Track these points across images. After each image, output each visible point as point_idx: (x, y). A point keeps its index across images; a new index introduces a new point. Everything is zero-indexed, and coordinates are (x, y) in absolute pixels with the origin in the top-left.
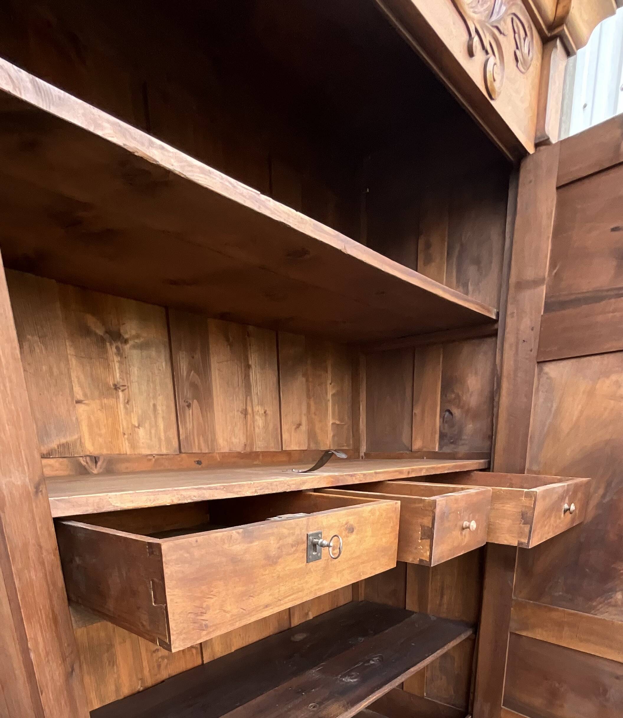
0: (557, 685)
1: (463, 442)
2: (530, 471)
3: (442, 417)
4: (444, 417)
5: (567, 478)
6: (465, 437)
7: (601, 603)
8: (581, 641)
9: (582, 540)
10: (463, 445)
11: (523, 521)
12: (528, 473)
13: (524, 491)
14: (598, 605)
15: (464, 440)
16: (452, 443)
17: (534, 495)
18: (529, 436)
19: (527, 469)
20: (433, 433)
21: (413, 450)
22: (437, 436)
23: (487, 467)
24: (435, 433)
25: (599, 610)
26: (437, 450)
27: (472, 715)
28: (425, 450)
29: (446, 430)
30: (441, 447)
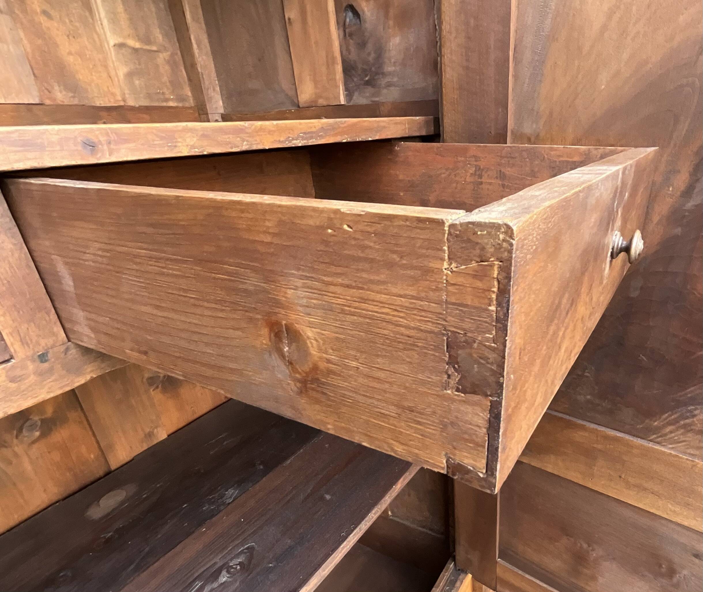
0: (585, 546)
1: (388, 79)
2: (519, 137)
3: (342, 25)
4: (345, 24)
5: (602, 150)
6: (389, 68)
7: (669, 424)
8: (629, 486)
9: (634, 294)
10: (389, 85)
11: (457, 377)
12: (513, 142)
13: (440, 223)
14: (664, 426)
15: (390, 73)
16: (368, 83)
17: (498, 247)
18: (512, 46)
19: (512, 132)
20: (330, 62)
21: (301, 106)
22: (339, 68)
23: (431, 131)
24: (334, 62)
25: (666, 435)
26: (343, 103)
27: (454, 560)
28: (322, 102)
29: (353, 56)
30: (349, 94)
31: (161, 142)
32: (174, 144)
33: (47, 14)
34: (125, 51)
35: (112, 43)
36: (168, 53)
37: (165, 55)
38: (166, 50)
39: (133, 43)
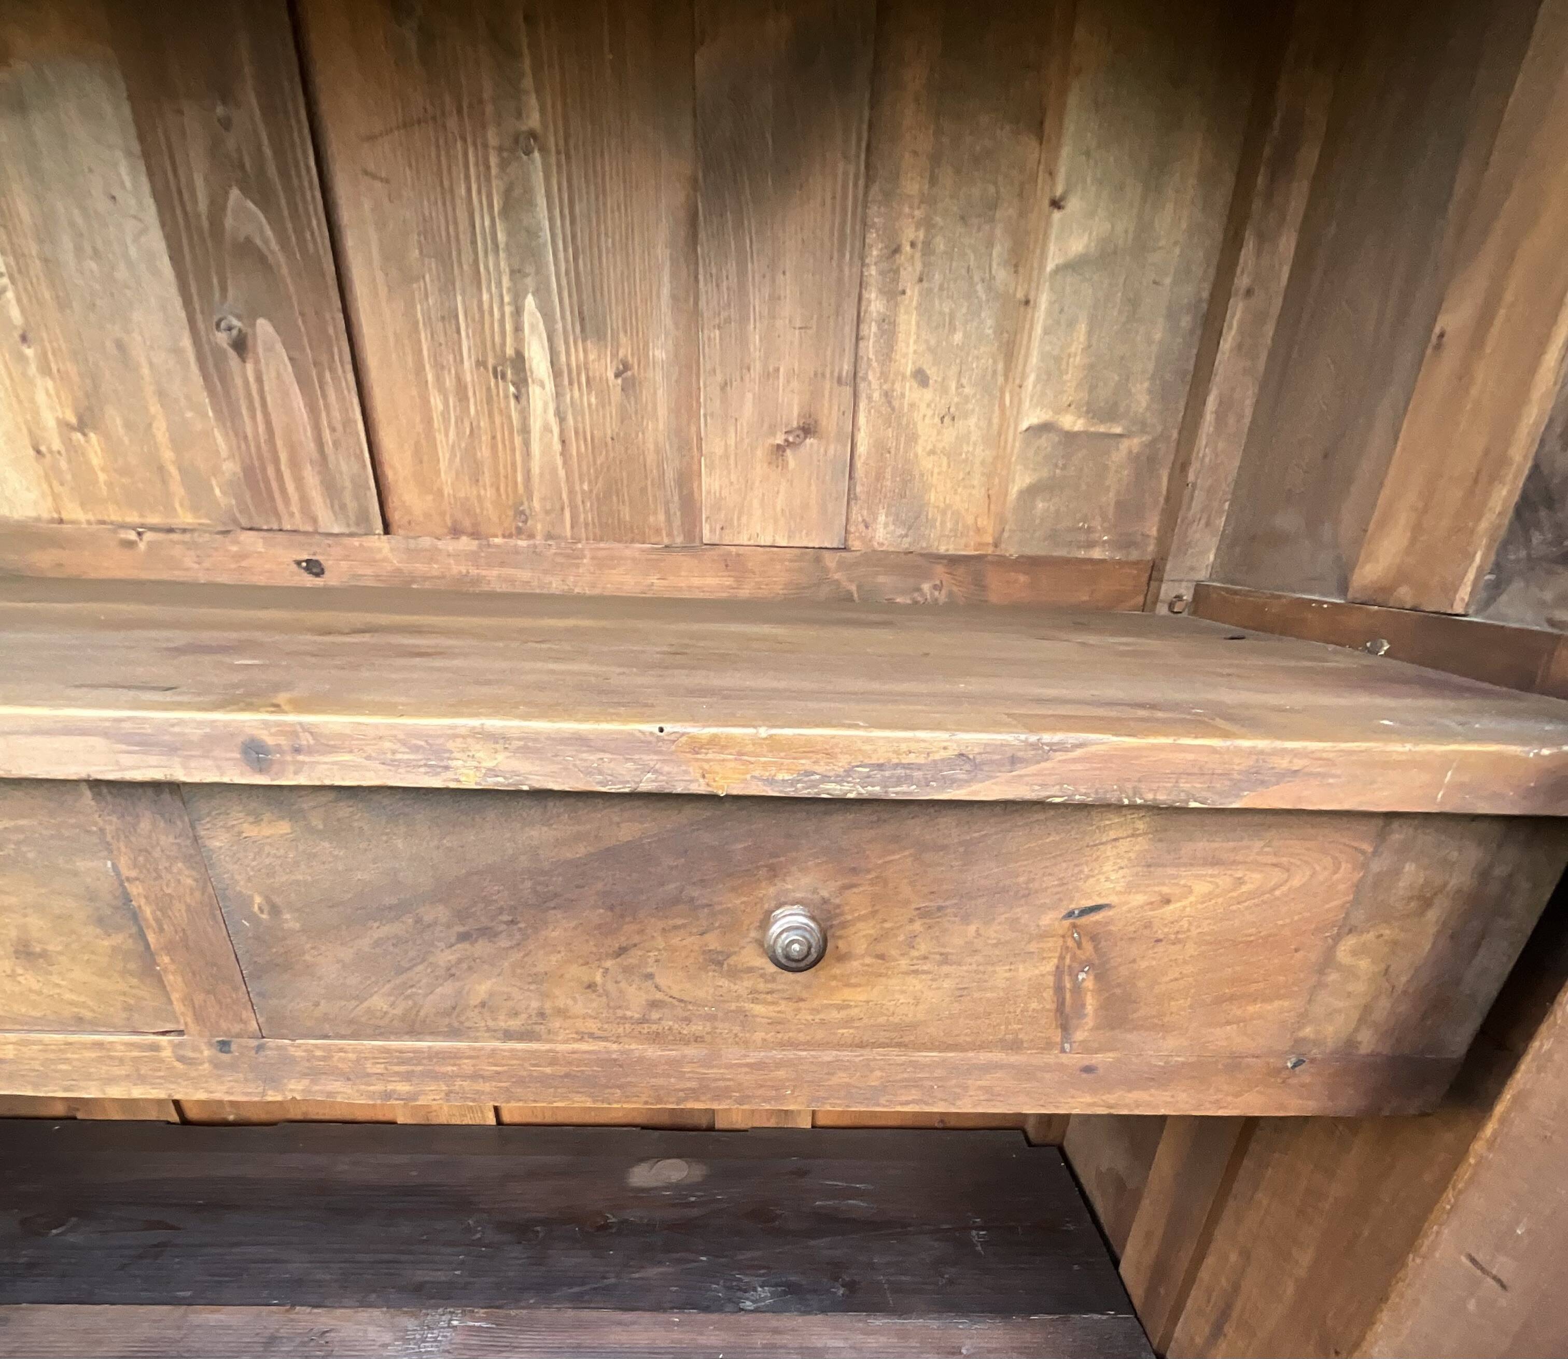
28: (1402, 595)
31: (412, 757)
32: (445, 763)
33: (921, 377)
34: (1045, 442)
35: (1024, 425)
36: (1146, 438)
37: (1135, 443)
38: (1143, 431)
39: (1072, 422)
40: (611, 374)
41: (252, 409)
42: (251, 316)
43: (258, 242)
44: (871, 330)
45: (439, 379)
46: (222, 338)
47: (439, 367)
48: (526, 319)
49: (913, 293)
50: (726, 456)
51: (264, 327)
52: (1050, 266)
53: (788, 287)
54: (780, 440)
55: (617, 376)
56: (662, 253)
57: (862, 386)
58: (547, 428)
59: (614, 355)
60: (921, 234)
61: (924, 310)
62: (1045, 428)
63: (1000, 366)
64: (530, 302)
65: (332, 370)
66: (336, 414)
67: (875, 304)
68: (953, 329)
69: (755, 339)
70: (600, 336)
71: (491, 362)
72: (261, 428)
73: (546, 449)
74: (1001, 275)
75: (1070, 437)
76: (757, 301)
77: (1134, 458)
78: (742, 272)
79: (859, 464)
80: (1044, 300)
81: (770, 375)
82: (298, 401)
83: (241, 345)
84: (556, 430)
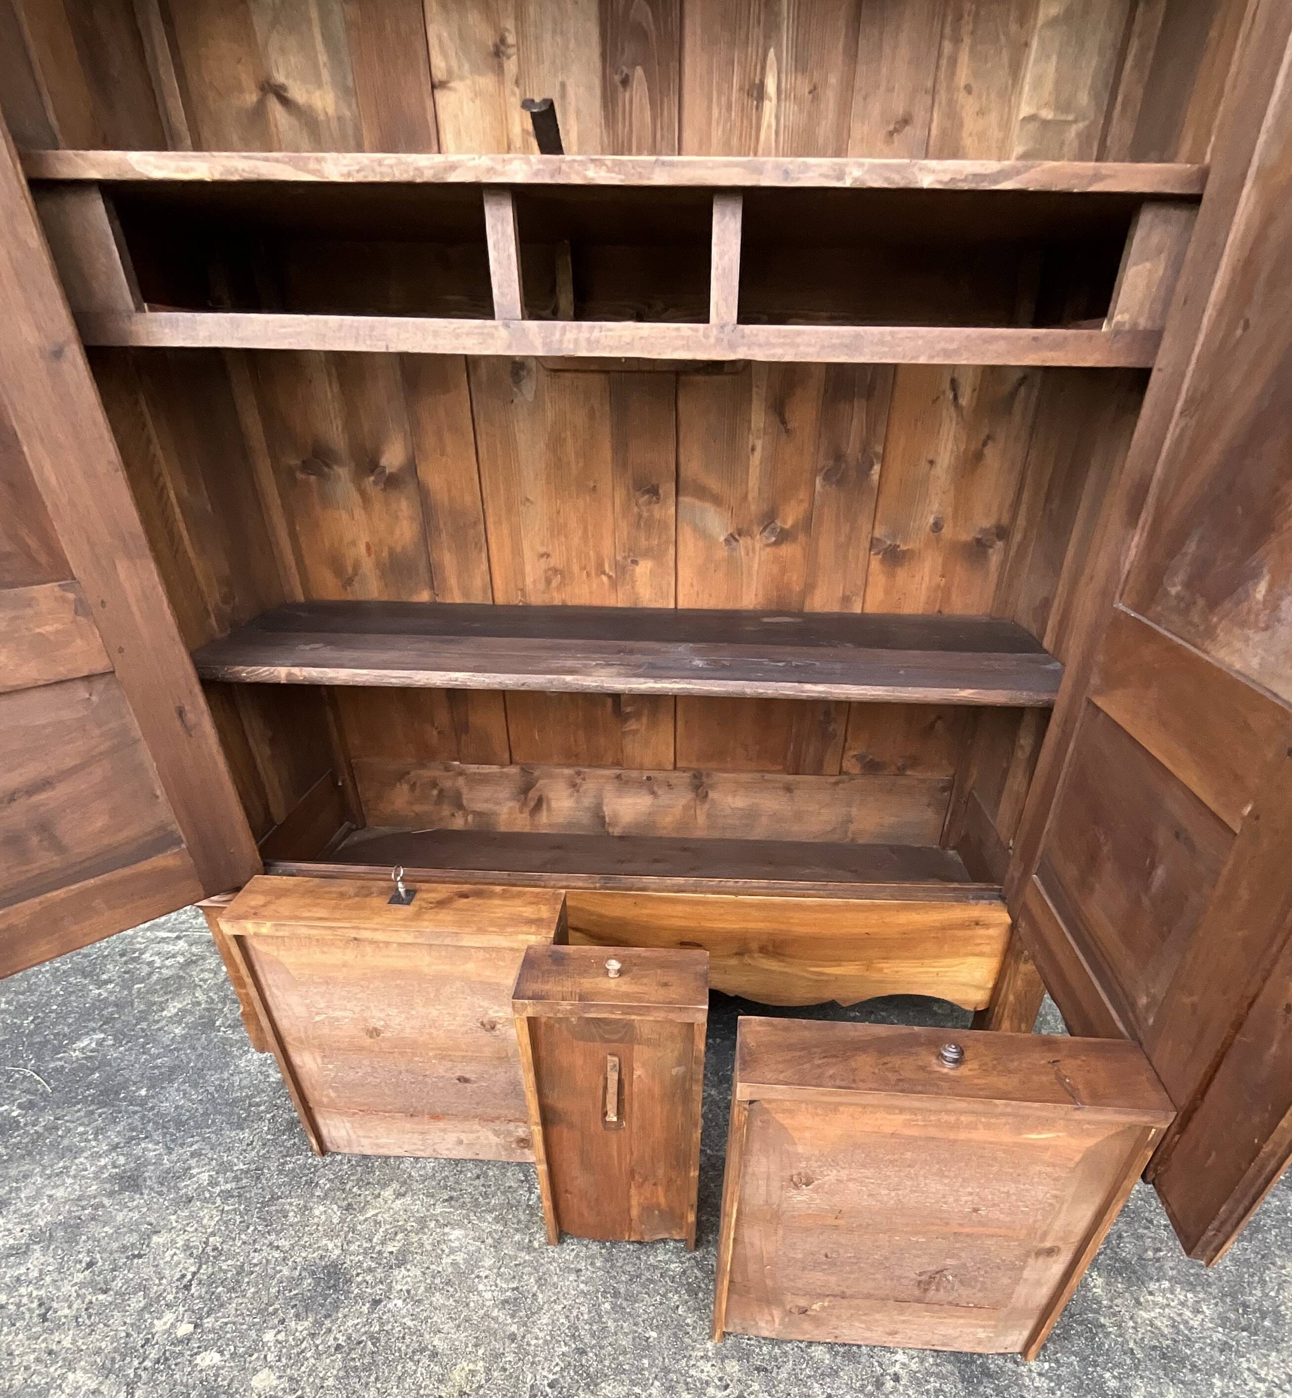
33: (968, 89)
34: (1032, 126)
35: (1021, 117)
36: (1087, 122)
37: (1081, 125)
38: (1084, 119)
39: (1047, 114)
40: (807, 91)
41: (624, 118)
42: (634, 65)
43: (644, 24)
44: (944, 62)
45: (719, 99)
46: (617, 78)
47: (720, 93)
48: (768, 62)
49: (967, 40)
50: (862, 139)
51: (639, 71)
52: (1040, 23)
53: (903, 38)
54: (891, 128)
55: (810, 92)
56: (841, 23)
57: (937, 97)
58: (769, 126)
59: (811, 80)
60: (974, 7)
61: (972, 50)
62: (1032, 118)
63: (1010, 82)
64: (772, 53)
65: (668, 95)
66: (666, 120)
67: (947, 46)
68: (986, 62)
69: (884, 70)
70: (804, 71)
71: (747, 87)
72: (626, 129)
73: (768, 138)
74: (1014, 27)
75: (1045, 123)
76: (887, 50)
77: (1079, 135)
78: (881, 34)
79: (932, 143)
80: (1035, 44)
81: (890, 90)
82: (648, 114)
83: (625, 82)
84: (774, 127)
